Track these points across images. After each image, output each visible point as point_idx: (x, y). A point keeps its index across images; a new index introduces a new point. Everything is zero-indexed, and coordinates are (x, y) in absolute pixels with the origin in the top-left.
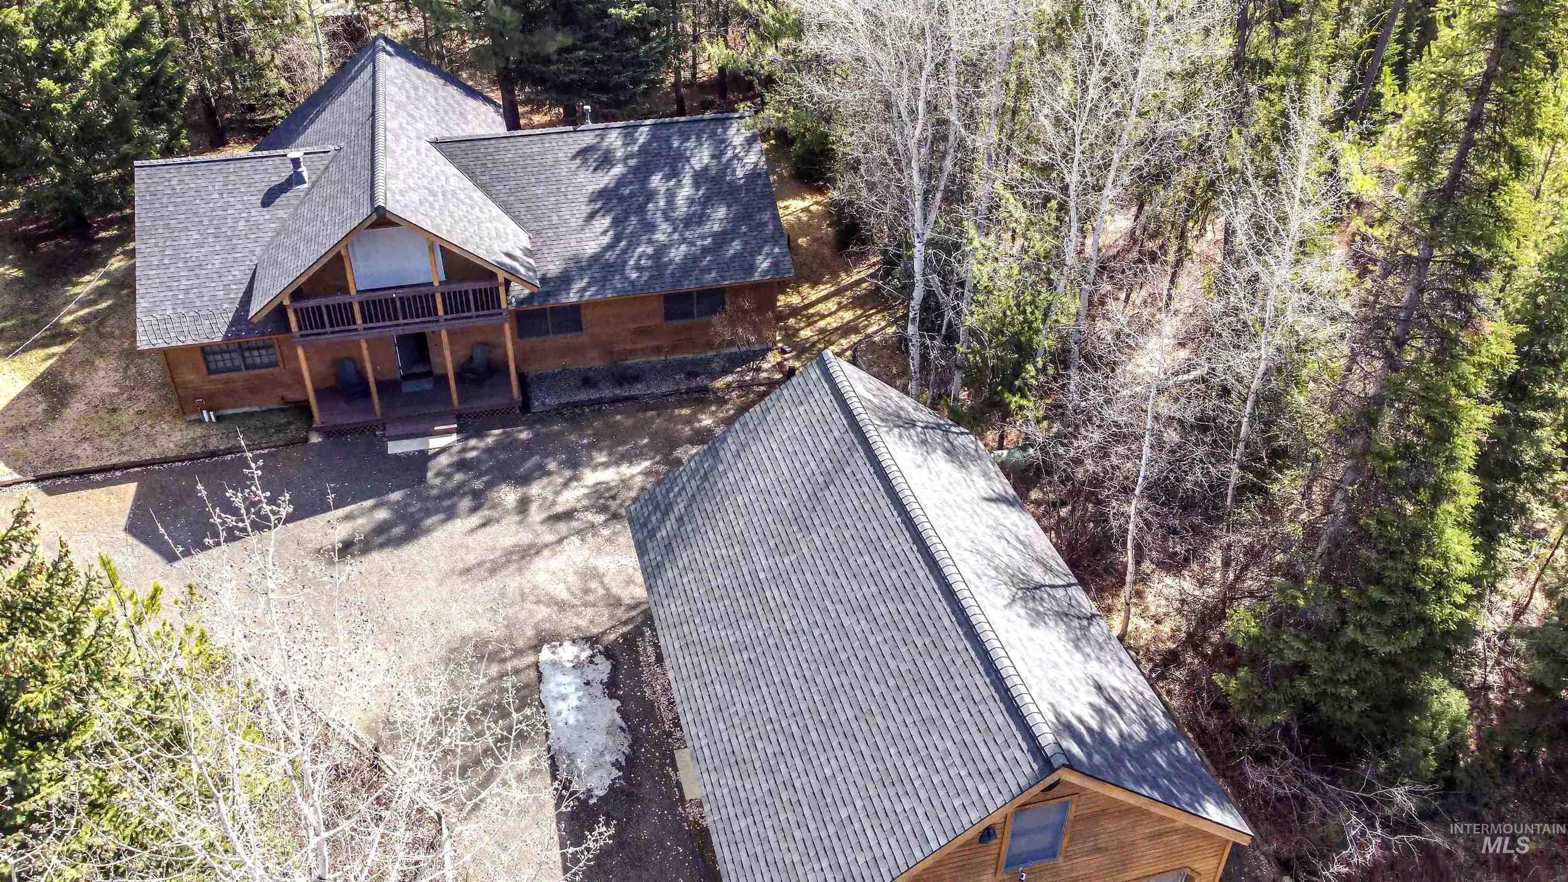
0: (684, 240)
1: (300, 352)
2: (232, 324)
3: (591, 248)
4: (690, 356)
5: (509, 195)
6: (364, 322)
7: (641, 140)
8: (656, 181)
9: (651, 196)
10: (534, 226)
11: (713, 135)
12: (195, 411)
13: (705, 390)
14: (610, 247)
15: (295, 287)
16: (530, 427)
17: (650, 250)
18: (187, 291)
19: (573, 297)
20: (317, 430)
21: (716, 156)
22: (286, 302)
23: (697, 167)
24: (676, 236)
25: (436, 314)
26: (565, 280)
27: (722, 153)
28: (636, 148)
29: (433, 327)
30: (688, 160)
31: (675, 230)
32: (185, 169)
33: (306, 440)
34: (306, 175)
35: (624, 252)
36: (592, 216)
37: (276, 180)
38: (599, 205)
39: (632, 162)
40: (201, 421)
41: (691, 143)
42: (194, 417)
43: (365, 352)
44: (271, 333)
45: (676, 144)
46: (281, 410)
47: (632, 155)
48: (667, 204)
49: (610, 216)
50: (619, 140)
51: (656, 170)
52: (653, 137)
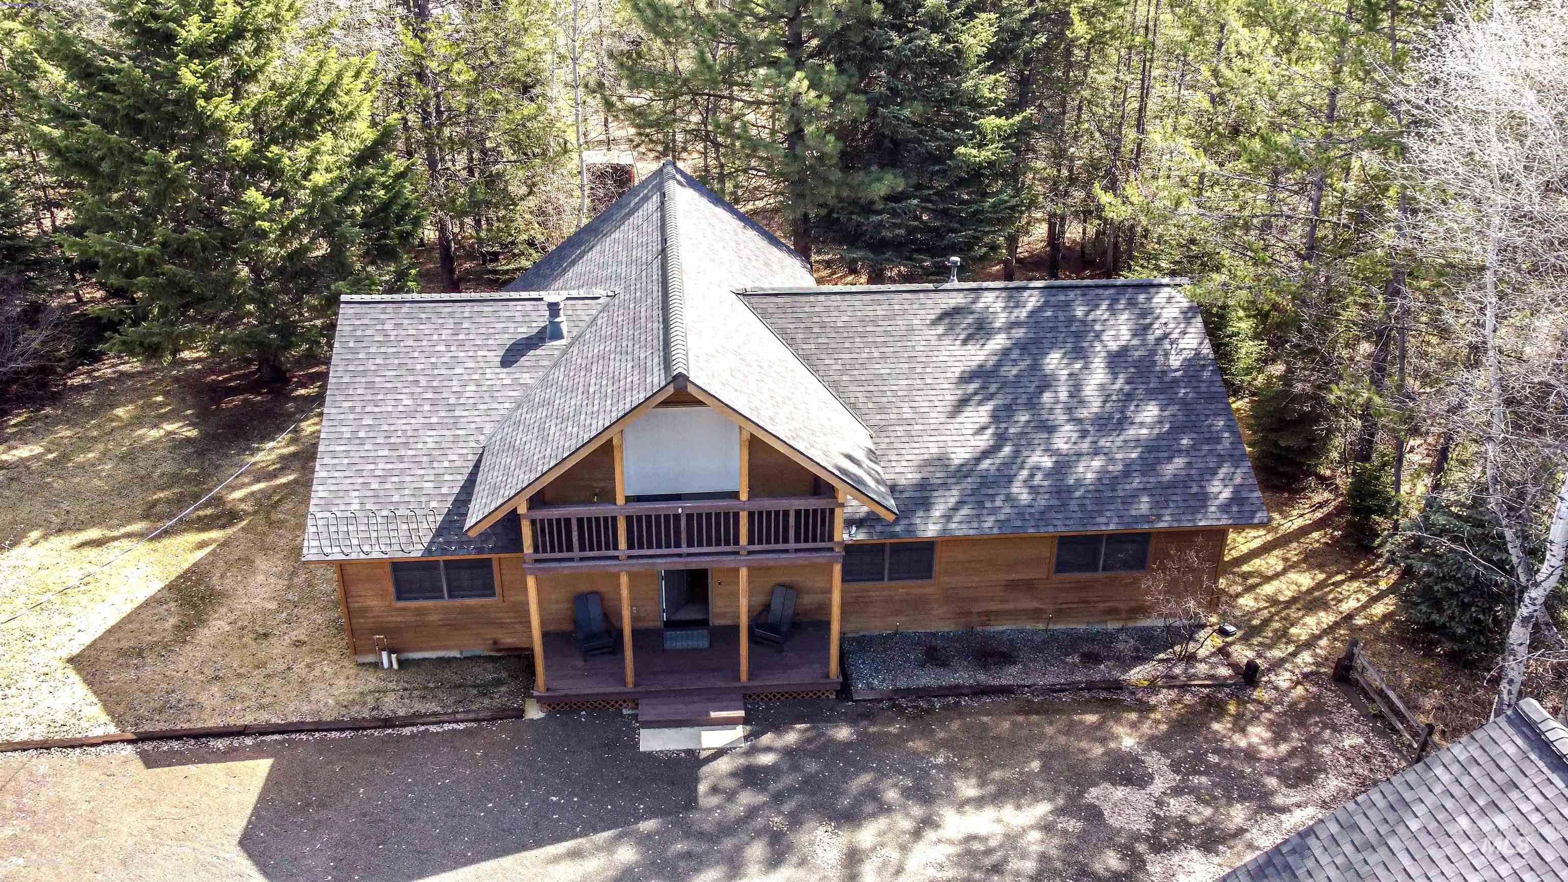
0: (1096, 452)
1: (531, 582)
2: (439, 532)
3: (960, 455)
4: (1082, 627)
5: (843, 372)
6: (630, 546)
7: (1029, 307)
8: (1053, 360)
9: (1046, 383)
10: (876, 419)
11: (1132, 303)
12: (372, 651)
13: (1117, 686)
14: (986, 454)
15: (538, 487)
16: (852, 720)
17: (1047, 462)
18: (383, 479)
19: (931, 528)
20: (539, 700)
21: (1141, 331)
22: (522, 510)
23: (1114, 346)
24: (1085, 446)
25: (737, 542)
26: (922, 496)
27: (1147, 328)
28: (1023, 314)
29: (728, 562)
30: (1098, 336)
31: (1084, 434)
32: (405, 309)
33: (519, 713)
34: (564, 327)
35: (1009, 464)
36: (959, 408)
37: (524, 331)
38: (972, 392)
39: (1019, 333)
40: (377, 665)
41: (1102, 312)
42: (370, 658)
43: (625, 593)
44: (492, 550)
45: (1080, 314)
46: (490, 659)
47: (1017, 324)
48: (1071, 396)
49: (989, 407)
50: (999, 305)
51: (1053, 346)
52: (1046, 304)
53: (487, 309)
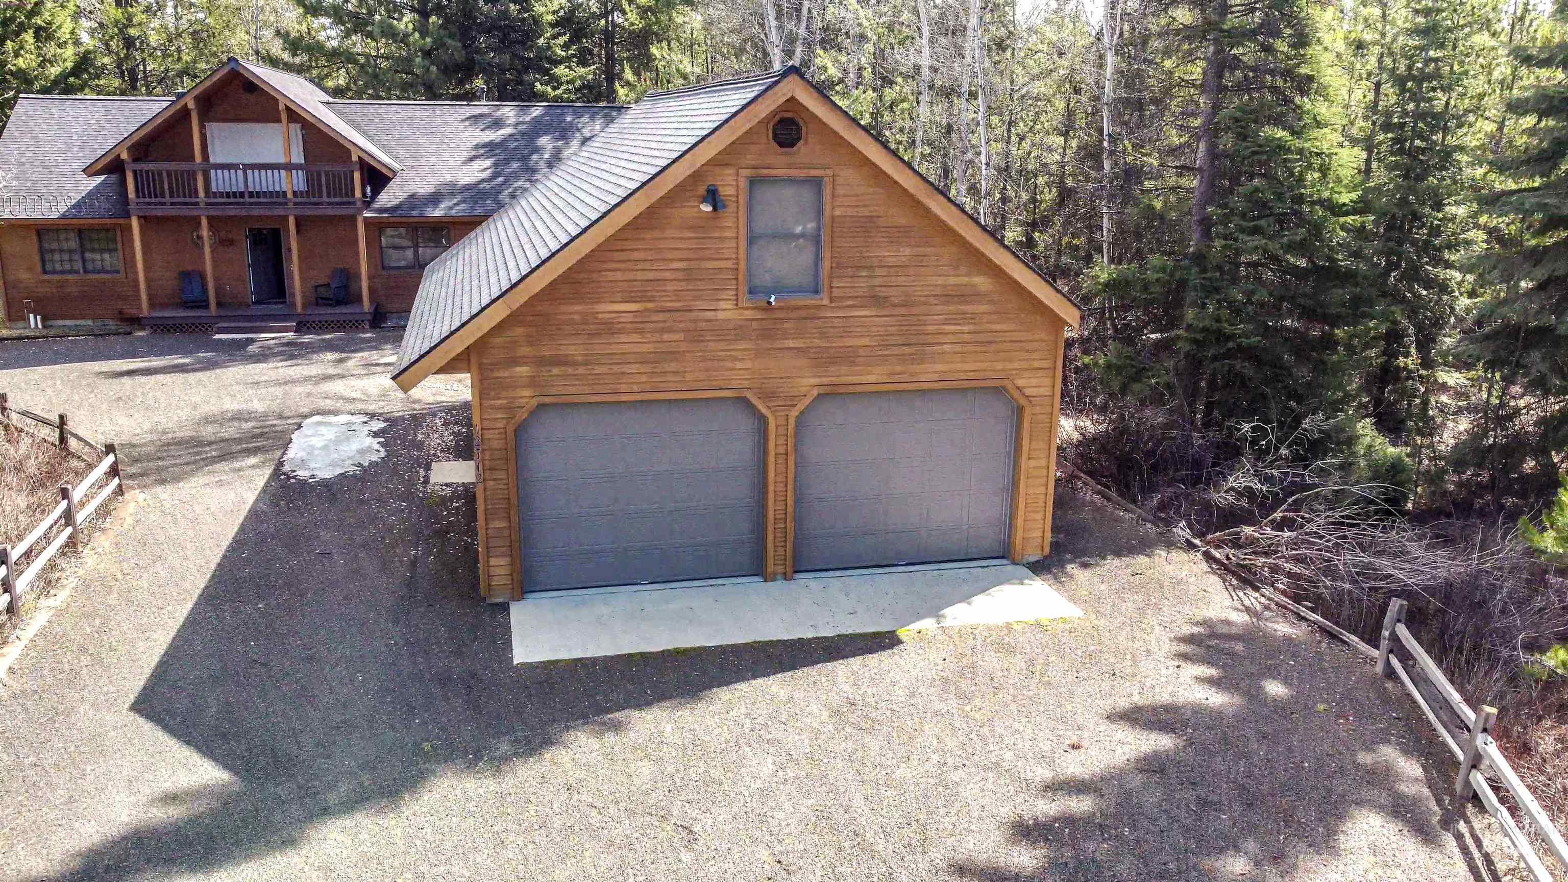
1: (135, 223)
2: (73, 207)
3: (467, 180)
6: (208, 197)
7: (534, 114)
8: (544, 141)
9: (537, 150)
11: (606, 117)
12: (22, 311)
14: (484, 180)
15: (136, 138)
19: (438, 213)
22: (125, 157)
25: (284, 195)
26: (435, 198)
28: (528, 119)
29: (280, 211)
30: (578, 130)
35: (500, 185)
36: (472, 159)
38: (482, 151)
39: (523, 127)
40: (26, 327)
41: (586, 119)
42: (21, 325)
43: (205, 233)
45: (569, 119)
46: (116, 325)
47: (523, 123)
48: (552, 156)
49: (493, 160)
50: (512, 114)
51: (546, 133)
52: (546, 114)
53: (131, 105)
